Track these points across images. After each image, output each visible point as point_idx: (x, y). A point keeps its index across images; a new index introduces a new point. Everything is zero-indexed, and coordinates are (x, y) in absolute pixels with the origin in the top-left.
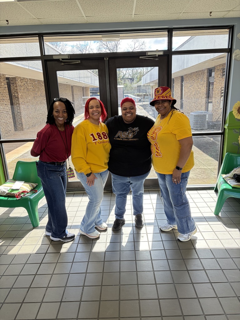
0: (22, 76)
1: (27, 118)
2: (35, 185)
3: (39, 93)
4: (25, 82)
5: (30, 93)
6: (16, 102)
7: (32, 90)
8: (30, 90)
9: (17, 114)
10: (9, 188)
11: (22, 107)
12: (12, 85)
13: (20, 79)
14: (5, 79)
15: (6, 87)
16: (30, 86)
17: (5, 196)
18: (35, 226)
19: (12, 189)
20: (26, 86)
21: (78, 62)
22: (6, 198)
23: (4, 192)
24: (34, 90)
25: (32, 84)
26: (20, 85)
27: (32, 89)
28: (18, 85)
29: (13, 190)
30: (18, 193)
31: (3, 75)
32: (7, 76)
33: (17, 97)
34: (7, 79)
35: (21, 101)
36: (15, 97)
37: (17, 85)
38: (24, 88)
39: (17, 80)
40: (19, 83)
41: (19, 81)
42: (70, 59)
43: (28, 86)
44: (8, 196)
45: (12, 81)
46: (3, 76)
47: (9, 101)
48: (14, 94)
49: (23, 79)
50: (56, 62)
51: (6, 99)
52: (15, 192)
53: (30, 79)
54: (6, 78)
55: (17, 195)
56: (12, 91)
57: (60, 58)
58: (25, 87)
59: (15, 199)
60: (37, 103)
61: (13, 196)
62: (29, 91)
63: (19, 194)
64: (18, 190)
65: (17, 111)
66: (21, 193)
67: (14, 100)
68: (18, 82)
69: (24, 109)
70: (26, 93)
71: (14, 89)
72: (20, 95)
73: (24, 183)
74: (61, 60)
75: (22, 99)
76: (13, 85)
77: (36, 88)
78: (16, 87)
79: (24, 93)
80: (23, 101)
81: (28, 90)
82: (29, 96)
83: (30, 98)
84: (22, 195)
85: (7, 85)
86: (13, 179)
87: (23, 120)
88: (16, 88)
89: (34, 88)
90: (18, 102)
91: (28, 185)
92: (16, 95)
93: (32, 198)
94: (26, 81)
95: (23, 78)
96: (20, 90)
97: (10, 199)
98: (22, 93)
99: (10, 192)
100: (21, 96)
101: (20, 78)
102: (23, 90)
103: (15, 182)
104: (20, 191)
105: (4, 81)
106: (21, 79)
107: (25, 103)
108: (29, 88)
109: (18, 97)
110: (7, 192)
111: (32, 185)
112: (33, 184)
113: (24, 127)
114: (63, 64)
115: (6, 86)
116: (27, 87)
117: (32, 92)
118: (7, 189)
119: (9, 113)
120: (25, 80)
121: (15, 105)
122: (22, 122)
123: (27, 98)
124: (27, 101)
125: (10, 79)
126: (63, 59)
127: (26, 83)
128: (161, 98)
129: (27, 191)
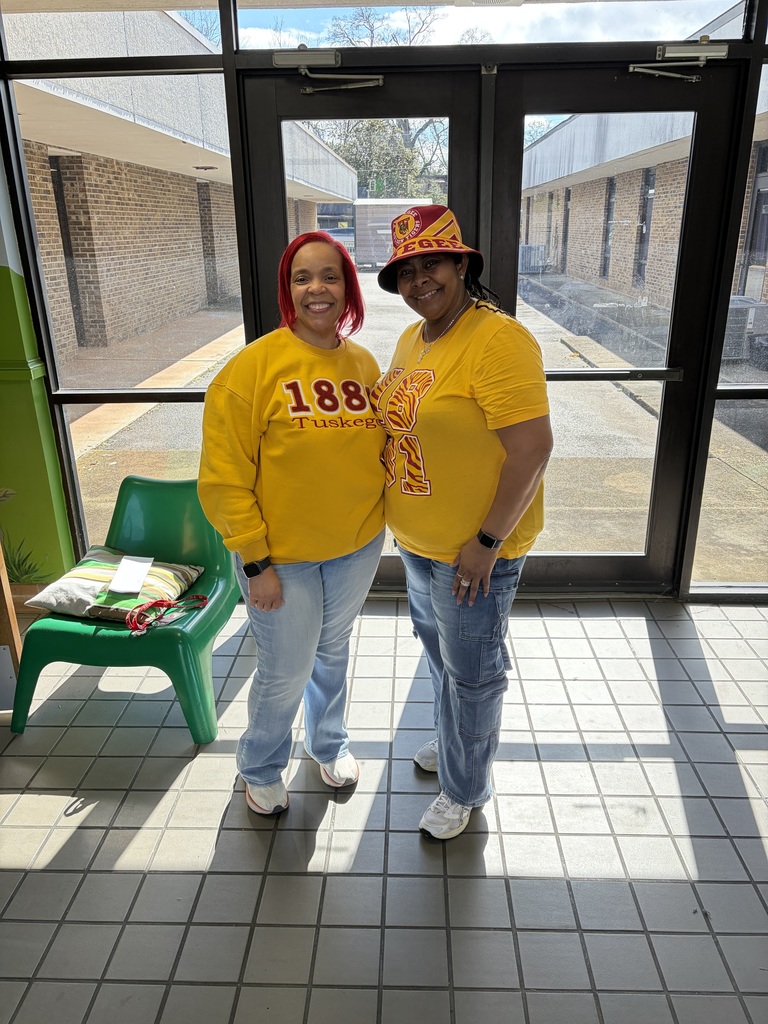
0: (102, 153)
1: (120, 303)
2: (195, 575)
3: (159, 216)
4: (112, 176)
5: (129, 214)
6: (83, 245)
7: (136, 205)
8: (127, 204)
9: (86, 288)
10: (99, 587)
11: (103, 263)
12: (67, 184)
13: (94, 163)
14: (45, 161)
15: (48, 192)
16: (128, 190)
17: (84, 620)
18: (202, 742)
19: (111, 592)
20: (114, 188)
21: (371, 84)
22: (90, 629)
23: (82, 603)
24: (141, 205)
25: (136, 181)
26: (96, 186)
27: (134, 200)
28: (90, 185)
29: (115, 596)
30: (137, 611)
31: (40, 146)
32: (53, 152)
33: (84, 229)
34: (54, 161)
35: (98, 241)
36: (80, 229)
37: (84, 185)
38: (109, 198)
39: (86, 168)
40: (91, 176)
41: (91, 169)
42: (339, 68)
43: (123, 189)
44: (98, 617)
45: (68, 168)
46: (40, 148)
47: (60, 240)
48: (74, 217)
49: (105, 164)
50: (281, 82)
51: (50, 235)
52: (126, 606)
53: (128, 165)
54: (50, 157)
55: (132, 617)
56: (69, 207)
57: (302, 63)
58: (110, 192)
59: (126, 633)
60: (150, 250)
61: (118, 620)
62: (126, 209)
63: (140, 614)
64: (134, 595)
65: (86, 278)
66: (147, 610)
67: (76, 239)
68: (90, 174)
69: (108, 270)
70: (114, 214)
71: (75, 198)
72: (96, 219)
73: (153, 565)
74: (304, 71)
75: (101, 234)
76: (72, 185)
77: (148, 196)
78: (84, 191)
79: (108, 213)
80: (107, 244)
81: (123, 204)
82: (126, 224)
83: (127, 233)
84: (151, 618)
85: (53, 182)
86: (108, 544)
87: (106, 310)
88: (81, 195)
89: (140, 196)
90: (89, 245)
91: (169, 574)
92: (83, 219)
93: (189, 628)
94: (114, 173)
95: (107, 160)
96: (96, 202)
97: (104, 632)
98: (103, 213)
99: (105, 602)
100: (99, 223)
101: (95, 158)
102: (107, 203)
103: (117, 561)
104: (144, 600)
105: (43, 167)
106: (100, 165)
107: (111, 249)
108: (126, 196)
109: (90, 229)
110: (94, 602)
111: (184, 574)
112: (187, 568)
113: (109, 333)
114: (309, 90)
115: (50, 186)
116: (117, 193)
117: (135, 210)
118: (91, 592)
119: (58, 284)
120: (113, 167)
121: (78, 256)
122: (101, 315)
123: (117, 233)
124: (118, 243)
125: (60, 161)
126: (312, 69)
127: (116, 178)
128: (418, 250)
129: (166, 598)
